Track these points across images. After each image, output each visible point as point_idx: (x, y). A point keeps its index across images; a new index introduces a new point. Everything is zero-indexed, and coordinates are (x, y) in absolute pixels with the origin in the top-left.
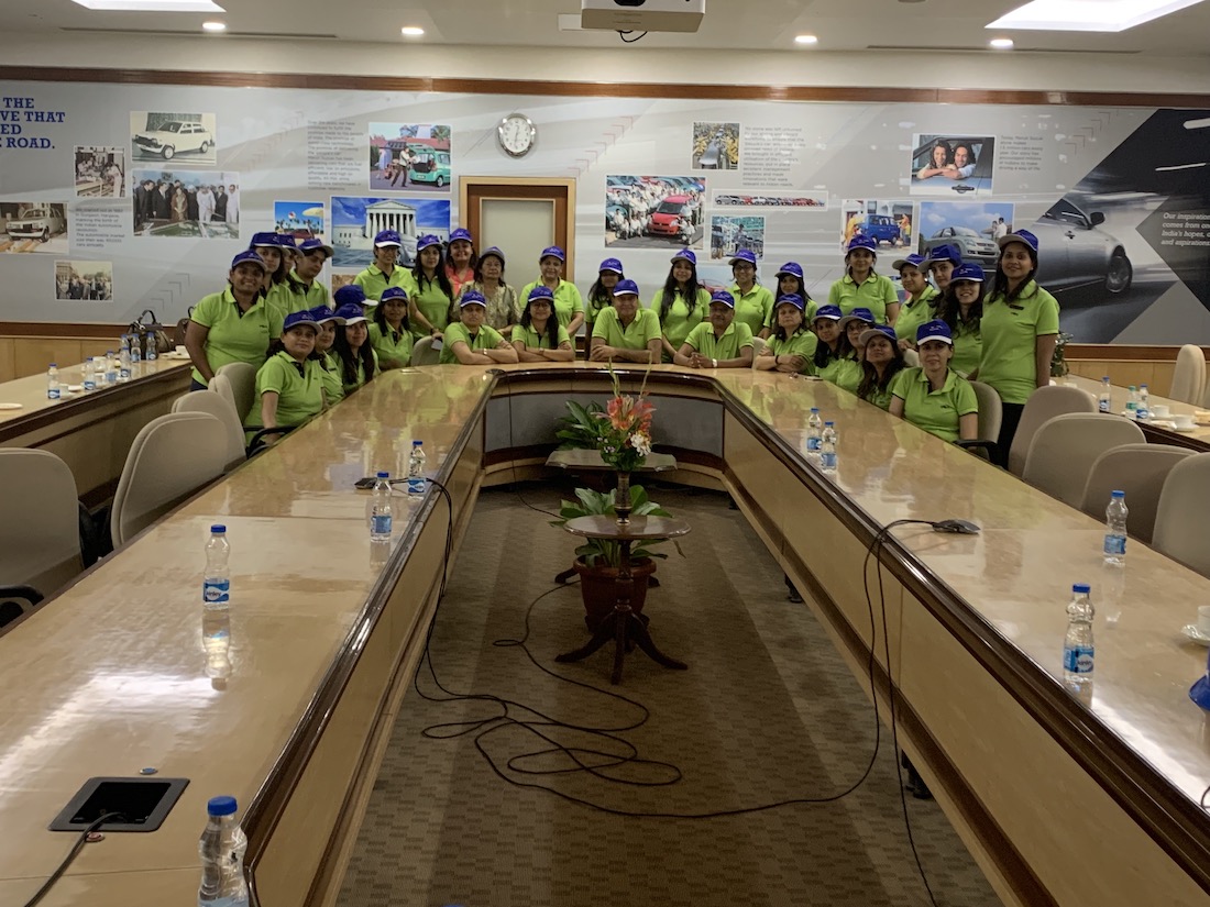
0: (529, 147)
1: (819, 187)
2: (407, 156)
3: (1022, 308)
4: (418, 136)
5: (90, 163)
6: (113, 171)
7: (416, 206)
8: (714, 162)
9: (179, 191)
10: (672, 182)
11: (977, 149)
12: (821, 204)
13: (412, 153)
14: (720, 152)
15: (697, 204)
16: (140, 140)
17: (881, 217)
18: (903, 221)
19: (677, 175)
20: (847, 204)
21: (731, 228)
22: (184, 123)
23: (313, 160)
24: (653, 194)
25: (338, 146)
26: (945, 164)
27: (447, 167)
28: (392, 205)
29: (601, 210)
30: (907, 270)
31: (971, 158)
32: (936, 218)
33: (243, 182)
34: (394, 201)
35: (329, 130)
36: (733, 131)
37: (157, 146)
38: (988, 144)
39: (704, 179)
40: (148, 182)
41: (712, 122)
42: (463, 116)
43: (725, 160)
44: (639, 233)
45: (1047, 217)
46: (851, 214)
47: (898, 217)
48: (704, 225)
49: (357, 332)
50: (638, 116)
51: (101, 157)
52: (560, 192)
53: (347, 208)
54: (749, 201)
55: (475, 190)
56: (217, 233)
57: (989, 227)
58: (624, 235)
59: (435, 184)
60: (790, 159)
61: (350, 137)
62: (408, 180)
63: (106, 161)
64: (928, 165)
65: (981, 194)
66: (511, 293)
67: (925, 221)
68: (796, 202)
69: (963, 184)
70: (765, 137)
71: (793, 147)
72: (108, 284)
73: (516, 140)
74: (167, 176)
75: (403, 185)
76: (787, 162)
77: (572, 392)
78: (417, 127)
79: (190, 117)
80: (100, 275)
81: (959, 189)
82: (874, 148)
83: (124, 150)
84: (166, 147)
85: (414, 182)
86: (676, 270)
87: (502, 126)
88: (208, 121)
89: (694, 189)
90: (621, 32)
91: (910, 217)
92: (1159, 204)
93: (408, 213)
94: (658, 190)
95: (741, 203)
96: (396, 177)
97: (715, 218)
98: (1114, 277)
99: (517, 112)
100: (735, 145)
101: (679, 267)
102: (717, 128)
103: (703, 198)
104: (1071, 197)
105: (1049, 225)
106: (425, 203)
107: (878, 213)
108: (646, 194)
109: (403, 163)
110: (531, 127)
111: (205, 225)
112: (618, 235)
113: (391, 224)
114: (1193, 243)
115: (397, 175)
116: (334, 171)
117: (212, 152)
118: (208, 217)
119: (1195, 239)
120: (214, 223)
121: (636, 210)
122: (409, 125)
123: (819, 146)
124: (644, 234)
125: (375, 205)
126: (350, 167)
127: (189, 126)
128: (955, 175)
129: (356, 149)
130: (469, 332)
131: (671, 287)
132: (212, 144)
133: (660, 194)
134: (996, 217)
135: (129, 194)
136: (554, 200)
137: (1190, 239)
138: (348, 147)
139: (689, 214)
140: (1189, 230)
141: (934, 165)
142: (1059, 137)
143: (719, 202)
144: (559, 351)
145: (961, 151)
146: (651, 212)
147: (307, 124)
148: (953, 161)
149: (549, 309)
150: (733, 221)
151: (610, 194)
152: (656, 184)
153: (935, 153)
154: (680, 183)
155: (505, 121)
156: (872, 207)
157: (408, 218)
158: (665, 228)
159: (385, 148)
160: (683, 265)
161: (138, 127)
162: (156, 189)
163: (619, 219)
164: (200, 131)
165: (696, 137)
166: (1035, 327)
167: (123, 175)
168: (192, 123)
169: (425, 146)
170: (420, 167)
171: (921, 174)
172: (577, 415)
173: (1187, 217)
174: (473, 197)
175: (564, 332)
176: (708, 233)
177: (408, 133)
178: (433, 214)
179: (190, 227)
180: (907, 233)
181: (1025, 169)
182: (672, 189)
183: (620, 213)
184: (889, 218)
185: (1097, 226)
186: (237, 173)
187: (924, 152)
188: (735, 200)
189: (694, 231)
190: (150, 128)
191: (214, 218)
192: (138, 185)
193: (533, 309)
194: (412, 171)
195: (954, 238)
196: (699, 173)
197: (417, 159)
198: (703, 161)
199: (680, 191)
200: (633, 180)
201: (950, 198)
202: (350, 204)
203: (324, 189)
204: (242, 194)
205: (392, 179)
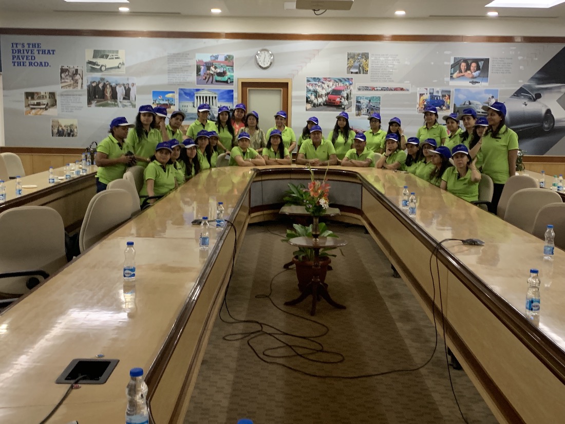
0: (270, 65)
1: (407, 82)
2: (213, 69)
3: (500, 138)
4: (219, 60)
5: (67, 73)
6: (78, 77)
7: (217, 92)
8: (357, 70)
9: (108, 86)
10: (337, 80)
11: (481, 64)
12: (408, 90)
13: (216, 68)
14: (360, 66)
15: (349, 91)
16: (90, 63)
17: (436, 96)
18: (446, 98)
19: (340, 77)
20: (420, 90)
21: (365, 102)
22: (110, 54)
23: (170, 71)
24: (328, 86)
25: (182, 65)
26: (466, 71)
27: (232, 74)
28: (206, 92)
29: (304, 93)
30: (450, 121)
31: (478, 68)
32: (462, 96)
33: (137, 82)
34: (208, 90)
35: (177, 57)
36: (366, 56)
37: (98, 65)
38: (486, 61)
39: (352, 79)
40: (94, 82)
41: (356, 52)
42: (239, 50)
43: (362, 70)
44: (322, 104)
45: (514, 95)
46: (421, 95)
47: (444, 96)
48: (352, 100)
49: (192, 151)
50: (321, 50)
51: (72, 70)
52: (284, 86)
53: (186, 94)
54: (373, 89)
55: (245, 85)
56: (126, 106)
57: (487, 101)
58: (314, 105)
59: (227, 82)
60: (393, 69)
61: (187, 60)
62: (214, 80)
63: (74, 72)
64: (458, 71)
65: (483, 85)
66: (262, 133)
67: (456, 98)
68: (396, 89)
69: (475, 80)
70: (381, 59)
71: (394, 63)
72: (75, 130)
73: (264, 61)
74: (102, 79)
75: (212, 82)
76: (391, 70)
77: (291, 179)
78: (218, 55)
79: (113, 52)
80: (72, 125)
81: (473, 83)
82: (432, 63)
83: (83, 67)
84: (102, 66)
85: (217, 81)
86: (339, 122)
87: (258, 54)
88: (121, 54)
89: (347, 83)
90: (314, 10)
91: (449, 96)
93: (214, 96)
94: (331, 84)
95: (369, 90)
96: (209, 79)
97: (357, 97)
98: (546, 124)
99: (265, 48)
100: (367, 62)
101: (340, 120)
102: (358, 55)
103: (352, 87)
104: (525, 86)
105: (516, 99)
106: (221, 91)
107: (435, 94)
108: (325, 86)
109: (212, 72)
110: (271, 55)
111: (120, 102)
112: (312, 105)
113: (206, 100)
116: (180, 76)
117: (123, 68)
118: (122, 98)
120: (125, 101)
121: (320, 93)
122: (214, 55)
123: (406, 63)
124: (324, 105)
125: (199, 92)
126: (187, 74)
127: (113, 56)
128: (471, 76)
129: (190, 66)
130: (242, 151)
131: (337, 129)
132: (123, 64)
133: (332, 86)
134: (490, 96)
135: (85, 88)
136: (282, 89)
138: (186, 65)
141: (461, 72)
142: (520, 58)
143: (359, 89)
144: (285, 160)
145: (474, 65)
146: (328, 94)
147: (167, 55)
148: (470, 69)
149: (279, 140)
150: (366, 98)
151: (308, 86)
152: (330, 81)
153: (461, 66)
154: (341, 81)
155: (259, 52)
156: (432, 91)
157: (214, 98)
158: (334, 102)
159: (203, 65)
160: (342, 119)
161: (89, 56)
162: (98, 85)
163: (313, 98)
164: (118, 58)
165: (348, 59)
166: (507, 147)
167: (82, 79)
168: (114, 55)
169: (222, 64)
170: (220, 74)
171: (455, 75)
172: (293, 190)
174: (244, 88)
175: (287, 151)
176: (354, 104)
177: (214, 58)
178: (226, 96)
179: (113, 103)
180: (448, 103)
181: (503, 73)
182: (337, 84)
183: (313, 95)
184: (439, 97)
185: (538, 100)
186: (135, 78)
187: (456, 65)
188: (367, 89)
189: (347, 103)
190: (94, 57)
191: (124, 99)
192: (89, 83)
193: (272, 140)
194: (216, 76)
195: (470, 106)
196: (350, 76)
197: (218, 71)
198: (352, 70)
199: (341, 84)
200: (319, 80)
201: (468, 87)
202: (188, 92)
203: (175, 85)
204: (137, 87)
205: (207, 80)
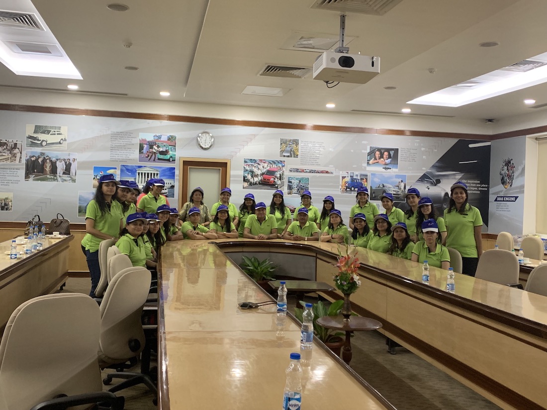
0: (210, 146)
1: (331, 166)
2: (156, 148)
3: (467, 215)
4: (162, 139)
5: (5, 147)
6: (16, 151)
7: (159, 170)
8: (289, 154)
9: (48, 161)
10: (271, 162)
11: (392, 153)
12: (332, 173)
13: (158, 147)
14: (291, 151)
15: (282, 172)
16: (30, 137)
17: (355, 179)
18: (364, 181)
19: (274, 159)
20: (342, 173)
21: (296, 182)
22: (52, 130)
23: (112, 149)
24: (263, 167)
25: (125, 143)
26: (380, 159)
27: (174, 153)
28: (148, 169)
29: (241, 173)
31: (390, 157)
32: (377, 180)
33: (79, 157)
34: (150, 167)
35: (120, 136)
36: (296, 142)
37: (39, 140)
38: (396, 150)
39: (284, 161)
40: (33, 157)
41: (288, 138)
42: (181, 131)
43: (293, 154)
44: (258, 183)
45: (419, 180)
46: (343, 178)
47: (362, 179)
48: (284, 180)
50: (257, 135)
51: (11, 144)
52: (224, 165)
53: (128, 170)
54: (303, 171)
55: (187, 163)
56: (65, 180)
57: (397, 184)
58: (251, 184)
59: (168, 160)
61: (130, 139)
62: (156, 158)
63: (13, 146)
64: (373, 159)
65: (394, 171)
66: (206, 208)
67: (373, 182)
68: (322, 172)
69: (387, 166)
70: (309, 145)
71: (321, 149)
72: (10, 203)
73: (205, 143)
75: (154, 160)
76: (318, 156)
78: (161, 136)
79: (55, 128)
80: (7, 199)
81: (386, 168)
82: (352, 151)
83: (22, 142)
84: (43, 141)
85: (159, 159)
86: (275, 199)
87: (199, 137)
88: (64, 130)
89: (280, 165)
90: (327, 82)
91: (367, 179)
92: (461, 176)
93: (156, 172)
94: (266, 165)
95: (300, 172)
96: (151, 157)
97: (289, 178)
99: (206, 131)
100: (297, 148)
101: (276, 197)
102: (290, 141)
103: (284, 169)
104: (427, 172)
105: (420, 184)
106: (163, 168)
107: (354, 177)
108: (261, 167)
109: (154, 151)
110: (212, 137)
111: (60, 176)
112: (249, 184)
114: (474, 192)
115: (152, 156)
116: (122, 153)
117: (65, 144)
118: (62, 173)
119: (474, 190)
120: (64, 175)
121: (256, 173)
122: (157, 135)
123: (331, 149)
124: (260, 184)
125: (140, 169)
126: (130, 152)
127: (55, 132)
128: (384, 163)
129: (133, 144)
130: (193, 225)
131: (273, 205)
132: (65, 140)
133: (266, 167)
134: (400, 180)
135: (24, 161)
136: (221, 169)
137: (472, 190)
138: (129, 143)
139: (278, 176)
140: (472, 187)
141: (375, 159)
142: (423, 149)
143: (291, 171)
144: (231, 233)
145: (386, 153)
146: (262, 174)
147: (110, 133)
148: (383, 157)
149: (227, 215)
150: (296, 179)
151: (245, 166)
152: (265, 163)
153: (377, 154)
154: (275, 163)
155: (200, 135)
156: (352, 175)
157: (156, 175)
158: (268, 181)
159: (146, 144)
160: (278, 196)
161: (30, 131)
162: (37, 159)
163: (249, 177)
164: (60, 134)
165: (281, 144)
166: (474, 223)
167: (21, 153)
168: (56, 131)
169: (165, 144)
170: (162, 153)
171: (371, 162)
173: (471, 182)
174: (186, 167)
175: (233, 226)
176: (286, 184)
177: (157, 138)
178: (167, 173)
179: (53, 177)
180: (366, 186)
181: (410, 161)
182: (271, 165)
183: (250, 174)
185: (438, 185)
186: (77, 153)
187: (372, 153)
188: (297, 170)
189: (280, 183)
190: (35, 132)
191: (64, 173)
192: (28, 157)
193: (219, 215)
194: (159, 154)
195: (384, 188)
196: (283, 159)
197: (161, 149)
198: (284, 154)
199: (274, 166)
200: (255, 161)
201: (382, 172)
202: (129, 168)
203: (117, 161)
204: (78, 163)
205: (149, 157)
